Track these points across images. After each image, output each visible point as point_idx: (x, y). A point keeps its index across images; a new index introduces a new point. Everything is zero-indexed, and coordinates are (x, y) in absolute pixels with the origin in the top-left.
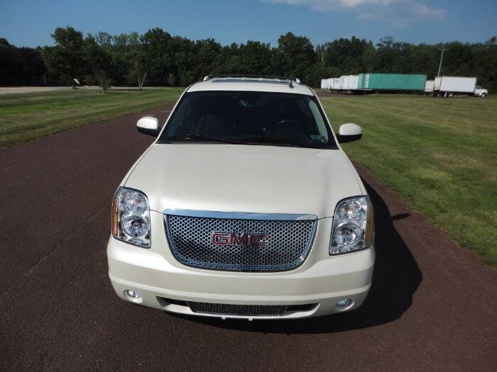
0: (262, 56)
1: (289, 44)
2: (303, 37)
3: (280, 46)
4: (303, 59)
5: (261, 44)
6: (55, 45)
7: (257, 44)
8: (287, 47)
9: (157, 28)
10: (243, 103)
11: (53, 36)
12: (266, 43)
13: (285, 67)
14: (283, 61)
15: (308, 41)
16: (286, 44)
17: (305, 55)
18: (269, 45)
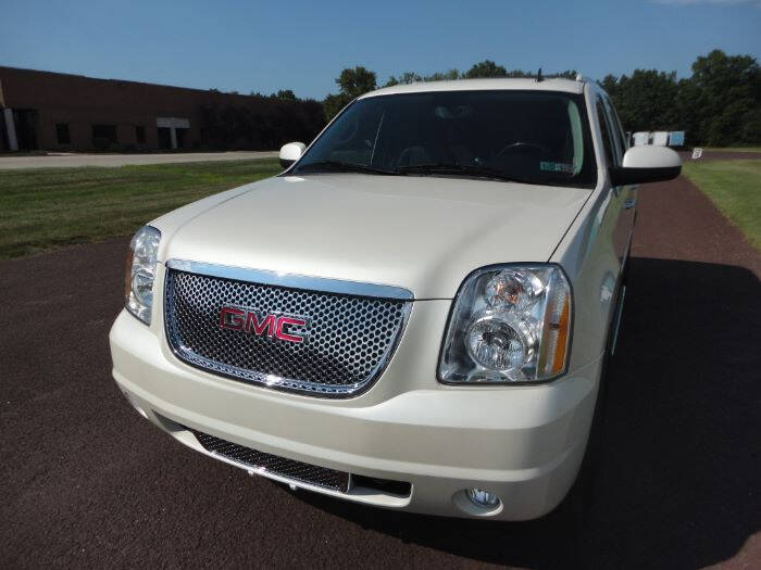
0: (659, 94)
1: (712, 72)
2: (743, 56)
3: (696, 76)
4: (738, 96)
5: (659, 74)
6: (339, 93)
7: (652, 74)
8: (708, 76)
9: (487, 62)
10: (441, 112)
11: (338, 81)
12: (668, 72)
13: (703, 110)
14: (699, 100)
15: (753, 62)
16: (707, 71)
17: (744, 87)
18: (674, 74)
